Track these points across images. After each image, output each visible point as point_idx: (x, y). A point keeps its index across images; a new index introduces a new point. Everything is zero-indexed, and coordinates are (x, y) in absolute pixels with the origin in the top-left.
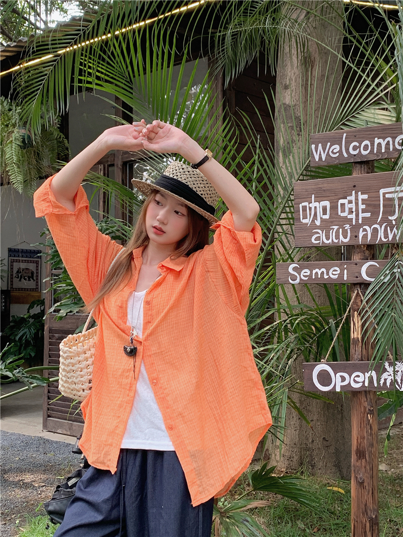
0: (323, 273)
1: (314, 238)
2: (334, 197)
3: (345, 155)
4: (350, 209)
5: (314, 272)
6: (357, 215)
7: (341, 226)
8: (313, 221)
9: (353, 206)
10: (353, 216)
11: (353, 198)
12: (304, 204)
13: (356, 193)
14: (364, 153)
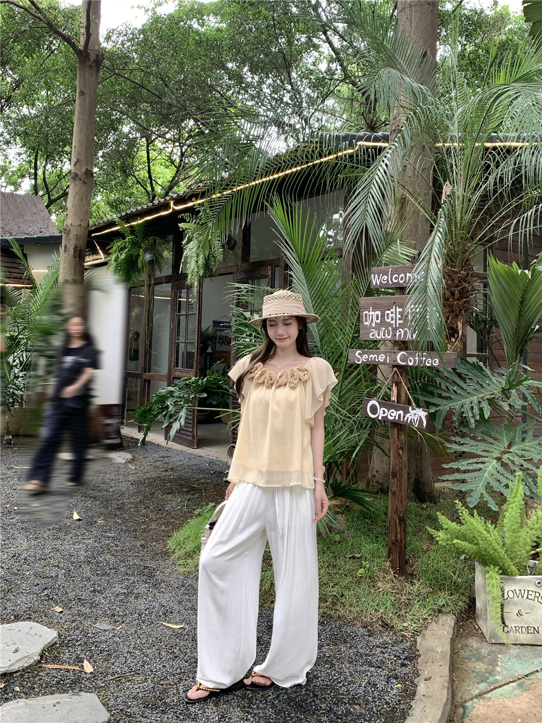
0: (375, 358)
1: (371, 334)
2: (384, 308)
3: (391, 283)
4: (392, 317)
5: (370, 356)
6: (396, 322)
7: (387, 328)
8: (371, 324)
9: (394, 315)
10: (393, 322)
11: (393, 310)
12: (366, 312)
13: (396, 307)
14: (401, 282)
